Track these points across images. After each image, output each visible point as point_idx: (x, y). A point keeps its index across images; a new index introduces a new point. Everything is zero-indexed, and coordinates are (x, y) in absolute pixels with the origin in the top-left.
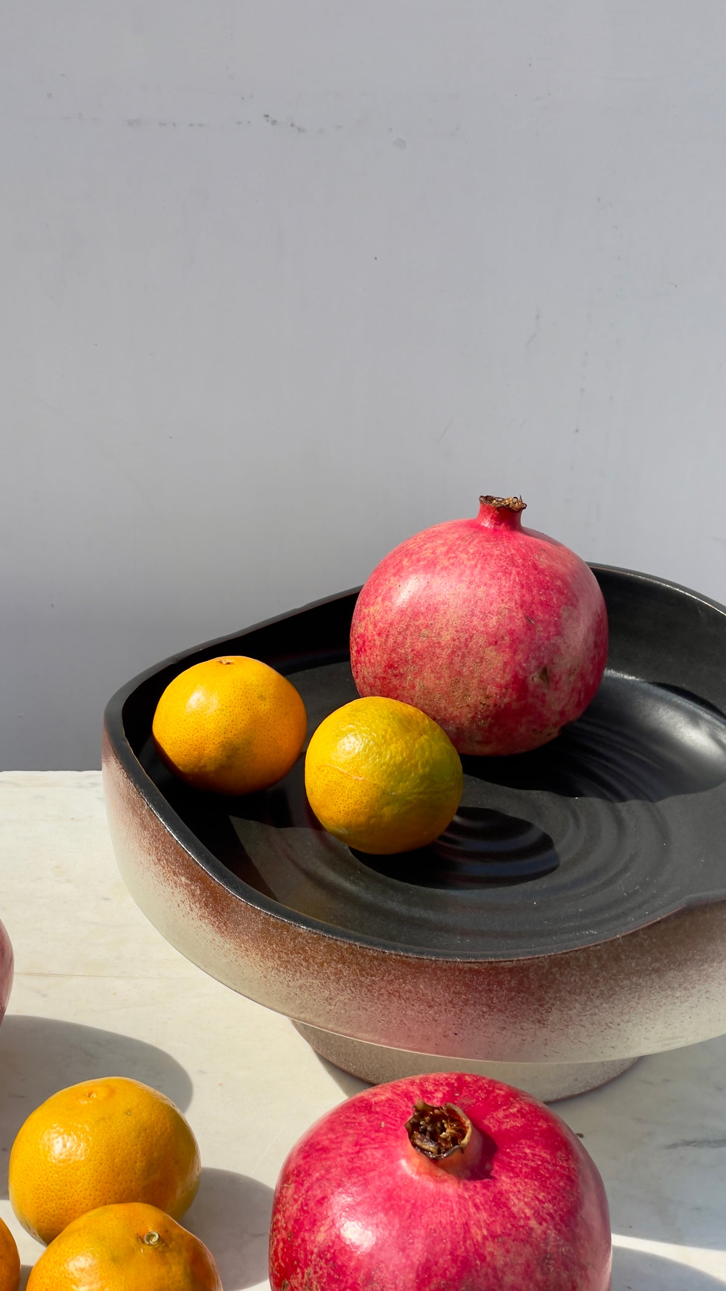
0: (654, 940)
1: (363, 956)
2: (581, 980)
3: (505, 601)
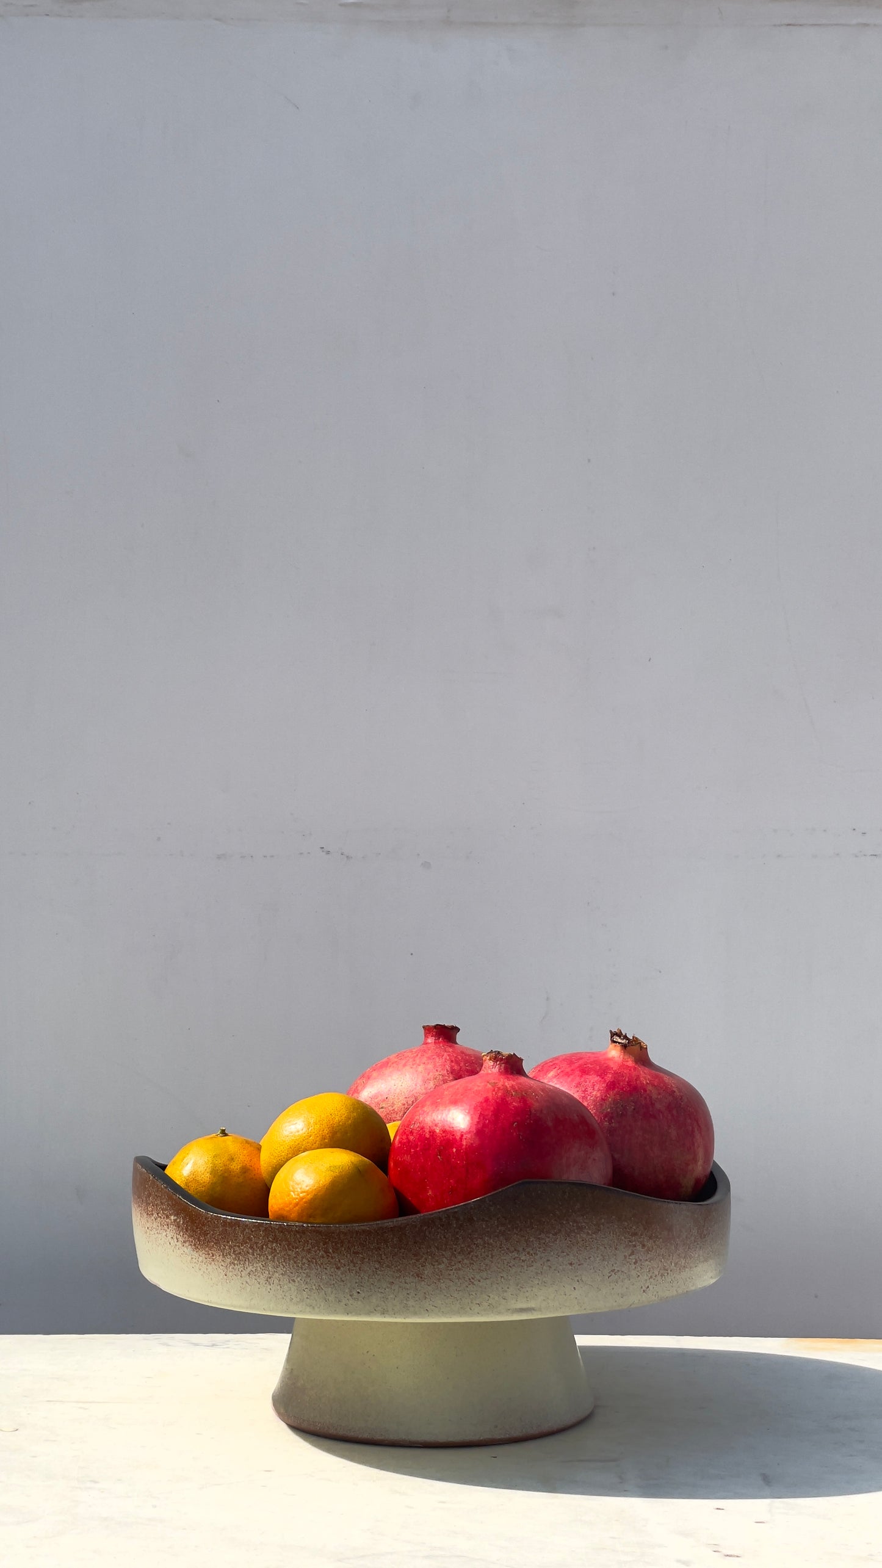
0: (498, 1207)
2: (445, 1237)
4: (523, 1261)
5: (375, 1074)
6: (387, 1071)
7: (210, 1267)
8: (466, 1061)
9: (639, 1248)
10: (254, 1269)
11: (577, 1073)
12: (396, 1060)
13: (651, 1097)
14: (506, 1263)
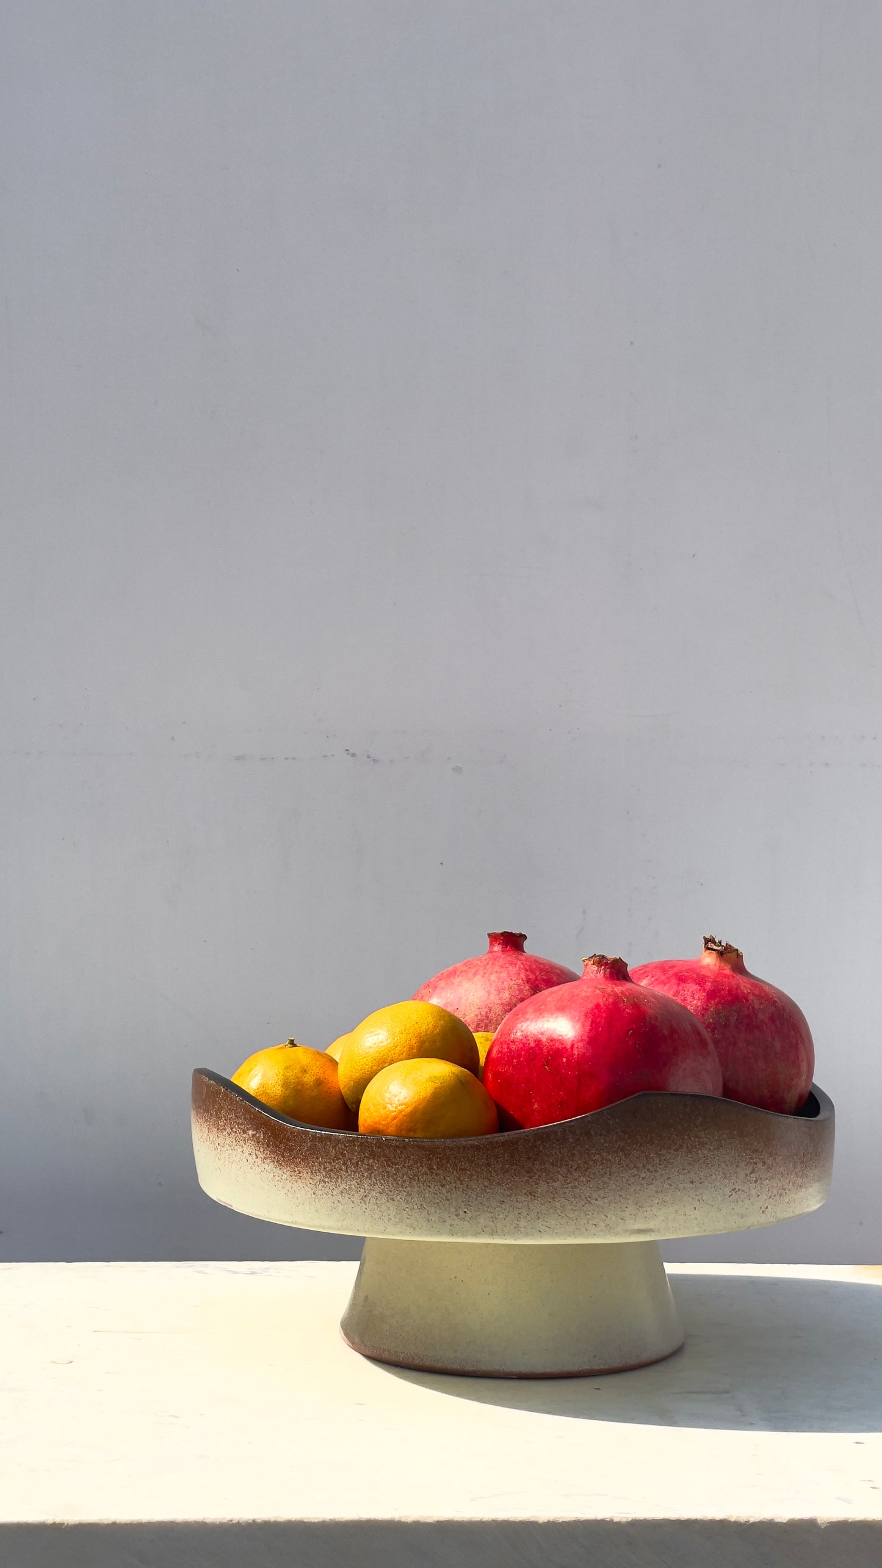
0: (617, 1120)
1: (388, 1147)
2: (560, 1153)
3: (514, 979)
4: (643, 1179)
5: (442, 983)
6: (456, 981)
7: (295, 1185)
8: (542, 970)
9: (760, 1165)
10: (347, 1188)
11: (674, 981)
12: (464, 968)
13: (754, 1007)
14: (624, 1181)
